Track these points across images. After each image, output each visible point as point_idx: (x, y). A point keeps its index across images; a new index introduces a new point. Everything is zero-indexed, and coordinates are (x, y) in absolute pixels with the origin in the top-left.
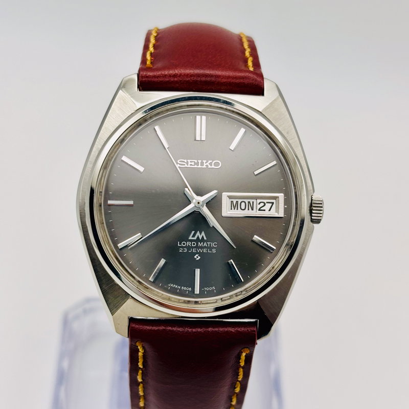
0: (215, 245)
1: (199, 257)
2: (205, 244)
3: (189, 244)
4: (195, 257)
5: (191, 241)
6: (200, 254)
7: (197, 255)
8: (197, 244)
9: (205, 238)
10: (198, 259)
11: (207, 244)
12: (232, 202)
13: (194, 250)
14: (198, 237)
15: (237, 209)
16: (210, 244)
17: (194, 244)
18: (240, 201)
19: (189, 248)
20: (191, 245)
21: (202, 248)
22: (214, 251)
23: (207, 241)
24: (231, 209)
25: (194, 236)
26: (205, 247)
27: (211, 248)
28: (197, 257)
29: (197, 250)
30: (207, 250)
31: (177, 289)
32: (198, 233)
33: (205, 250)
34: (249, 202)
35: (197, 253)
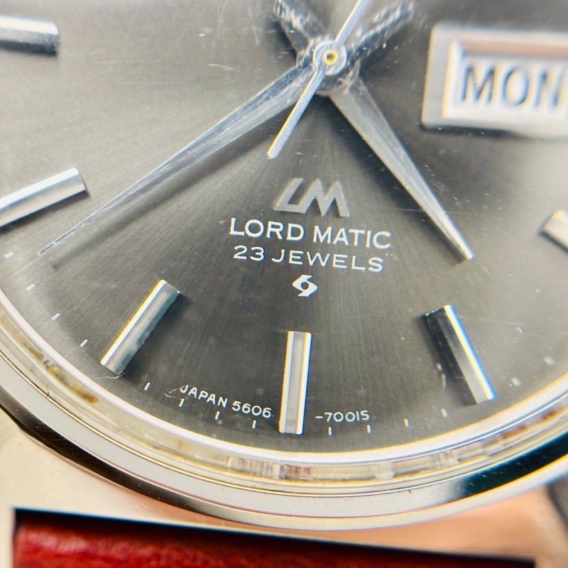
0: (381, 240)
1: (313, 288)
2: (342, 237)
3: (275, 228)
4: (297, 284)
5: (284, 217)
6: (315, 273)
7: (304, 278)
8: (309, 232)
9: (344, 211)
10: (306, 293)
11: (351, 237)
12: (470, 71)
13: (294, 258)
14: (315, 204)
15: (490, 97)
16: (362, 238)
17: (295, 232)
18: (503, 68)
19: (272, 246)
20: (284, 233)
21: (325, 248)
22: (376, 264)
23: (348, 224)
24: (464, 96)
25: (295, 199)
26: (340, 248)
27: (363, 254)
28: (305, 286)
29: (304, 258)
30: (348, 262)
31: (212, 408)
32: (315, 189)
33: (338, 261)
34: (544, 77)
35: (304, 269)
